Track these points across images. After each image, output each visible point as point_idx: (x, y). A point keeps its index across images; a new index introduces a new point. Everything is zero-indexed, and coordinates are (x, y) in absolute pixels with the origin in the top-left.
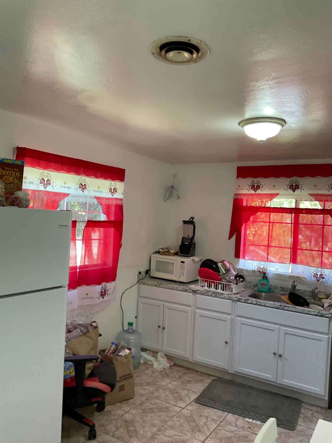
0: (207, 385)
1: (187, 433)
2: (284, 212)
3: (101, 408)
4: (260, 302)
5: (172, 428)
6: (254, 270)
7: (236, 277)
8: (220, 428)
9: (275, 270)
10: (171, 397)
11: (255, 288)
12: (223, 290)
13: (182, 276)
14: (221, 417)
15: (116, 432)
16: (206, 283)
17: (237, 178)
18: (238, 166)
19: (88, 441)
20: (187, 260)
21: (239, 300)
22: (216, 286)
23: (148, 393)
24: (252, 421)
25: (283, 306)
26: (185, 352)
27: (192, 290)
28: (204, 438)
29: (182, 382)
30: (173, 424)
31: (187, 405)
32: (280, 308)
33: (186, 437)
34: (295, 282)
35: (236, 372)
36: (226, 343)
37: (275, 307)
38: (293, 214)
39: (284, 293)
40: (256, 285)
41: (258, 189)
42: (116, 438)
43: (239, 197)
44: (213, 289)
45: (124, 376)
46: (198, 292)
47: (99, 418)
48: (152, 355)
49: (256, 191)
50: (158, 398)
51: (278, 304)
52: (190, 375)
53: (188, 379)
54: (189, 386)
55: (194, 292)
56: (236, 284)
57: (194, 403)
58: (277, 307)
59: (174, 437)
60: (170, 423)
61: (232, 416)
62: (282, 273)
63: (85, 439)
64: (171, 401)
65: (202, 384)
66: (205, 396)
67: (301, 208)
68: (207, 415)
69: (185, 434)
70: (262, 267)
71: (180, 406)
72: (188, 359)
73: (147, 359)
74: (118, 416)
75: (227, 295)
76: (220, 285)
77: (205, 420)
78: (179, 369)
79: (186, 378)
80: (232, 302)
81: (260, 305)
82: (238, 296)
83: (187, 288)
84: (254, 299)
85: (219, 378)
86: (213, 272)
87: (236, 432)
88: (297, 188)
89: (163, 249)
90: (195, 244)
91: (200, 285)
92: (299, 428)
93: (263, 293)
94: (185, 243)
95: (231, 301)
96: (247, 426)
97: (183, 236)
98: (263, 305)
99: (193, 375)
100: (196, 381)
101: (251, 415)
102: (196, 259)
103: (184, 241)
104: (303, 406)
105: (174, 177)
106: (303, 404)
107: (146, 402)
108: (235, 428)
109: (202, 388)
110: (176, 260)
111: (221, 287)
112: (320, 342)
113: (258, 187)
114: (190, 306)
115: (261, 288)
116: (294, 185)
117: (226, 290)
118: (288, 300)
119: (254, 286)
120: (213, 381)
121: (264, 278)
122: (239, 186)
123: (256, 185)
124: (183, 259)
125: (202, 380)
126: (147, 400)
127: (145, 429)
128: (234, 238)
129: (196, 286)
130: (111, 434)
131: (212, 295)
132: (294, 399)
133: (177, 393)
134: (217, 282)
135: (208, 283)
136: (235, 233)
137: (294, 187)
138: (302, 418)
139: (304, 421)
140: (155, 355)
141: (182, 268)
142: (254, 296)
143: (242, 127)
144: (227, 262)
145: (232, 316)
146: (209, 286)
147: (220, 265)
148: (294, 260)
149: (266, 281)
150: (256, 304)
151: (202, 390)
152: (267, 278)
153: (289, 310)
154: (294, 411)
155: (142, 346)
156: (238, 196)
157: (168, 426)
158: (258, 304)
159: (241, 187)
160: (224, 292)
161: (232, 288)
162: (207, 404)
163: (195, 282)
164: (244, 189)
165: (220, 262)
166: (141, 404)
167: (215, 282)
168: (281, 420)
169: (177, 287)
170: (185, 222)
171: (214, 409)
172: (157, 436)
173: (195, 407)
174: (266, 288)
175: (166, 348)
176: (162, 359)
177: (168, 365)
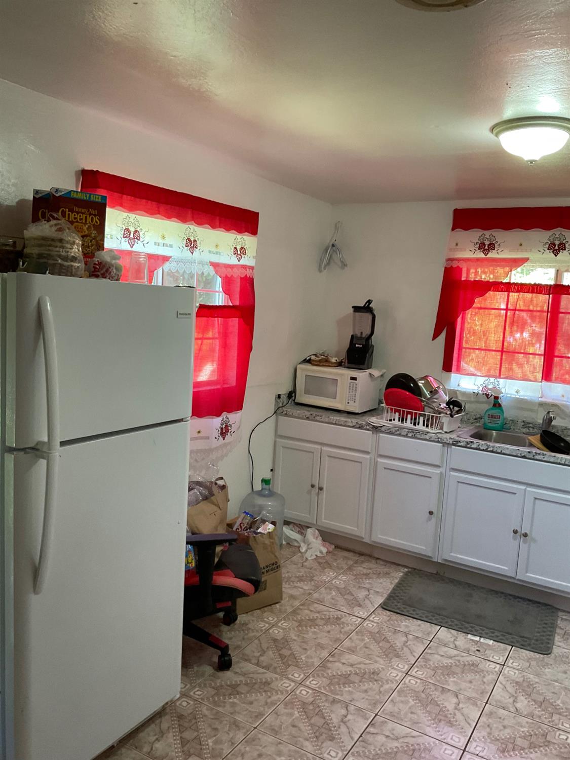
0: (397, 581)
1: (378, 659)
2: (535, 291)
3: (230, 619)
4: (493, 447)
5: (352, 650)
6: (476, 392)
7: (448, 403)
8: (429, 651)
9: (514, 392)
10: (341, 601)
11: (477, 422)
12: (427, 426)
13: (351, 403)
14: (429, 634)
15: (262, 658)
16: (397, 414)
17: (453, 229)
18: (455, 208)
19: (218, 671)
20: (361, 374)
21: (456, 443)
22: (415, 419)
23: (303, 594)
24: (480, 640)
25: (535, 454)
26: (358, 528)
27: (371, 426)
28: (406, 667)
29: (356, 575)
30: (353, 645)
31: (370, 613)
32: (527, 456)
33: (377, 665)
34: (550, 413)
35: (446, 560)
36: (431, 513)
37: (519, 455)
38: (551, 296)
39: (528, 431)
40: (479, 418)
41: (491, 251)
42: (263, 668)
43: (455, 264)
44: (408, 424)
45: (267, 567)
46: (383, 429)
47: (229, 635)
48: (299, 532)
49: (487, 254)
50: (320, 601)
51: (524, 450)
52: (367, 564)
53: (365, 571)
54: (367, 583)
55: (376, 429)
56: (452, 416)
57: (380, 611)
58: (523, 455)
59: (359, 666)
60: (347, 643)
61: (447, 631)
62: (525, 398)
63: (214, 668)
64: (343, 608)
65: (388, 580)
66: (397, 598)
67: (567, 285)
68: (406, 630)
69: (376, 662)
70: (490, 387)
71: (358, 615)
72: (363, 538)
73: (289, 537)
74: (259, 631)
75: (434, 435)
76: (422, 419)
77: (404, 639)
78: (346, 554)
79: (360, 569)
80: (443, 446)
81: (492, 451)
82: (454, 436)
83: (364, 423)
84: (482, 442)
85: (415, 569)
86: (411, 395)
87: (457, 658)
88: (562, 249)
89: (315, 355)
90: (373, 346)
91: (387, 417)
92: (556, 650)
93: (494, 431)
94: (357, 346)
95: (441, 445)
96: (474, 648)
97: (352, 334)
98: (499, 451)
99: (372, 565)
100: (379, 575)
101: (476, 631)
102: (376, 373)
103: (354, 342)
104: (558, 617)
105: (336, 228)
106: (560, 614)
107: (301, 609)
108: (456, 652)
109: (390, 586)
110: (342, 375)
111: (424, 421)
113: (492, 247)
114: (367, 453)
115: (489, 423)
116: (557, 243)
117: (432, 425)
118: (540, 442)
119: (476, 419)
120: (406, 574)
121: (495, 405)
122: (457, 244)
123: (487, 243)
124: (354, 373)
125: (387, 573)
126: (302, 605)
127: (308, 653)
128: (443, 336)
129: (377, 419)
130: (254, 661)
131: (407, 434)
132: (546, 605)
133: (350, 593)
134: (416, 413)
135: (399, 415)
136: (444, 328)
137: (557, 248)
138: (562, 636)
139: (564, 640)
140: (303, 531)
141: (353, 389)
142: (478, 436)
143: (497, 135)
144: (434, 379)
145: (442, 470)
146: (402, 420)
147: (421, 383)
148: (547, 375)
149: (500, 411)
150: (486, 450)
151: (390, 590)
152: (500, 405)
153: (543, 459)
154: (546, 624)
155: (285, 517)
156: (454, 262)
157: (345, 649)
158: (489, 449)
159: (458, 247)
160: (429, 430)
161: (443, 423)
162: (403, 611)
163: (371, 412)
164: (465, 250)
165: (422, 379)
166: (295, 612)
167: (413, 412)
168: (526, 638)
169: (346, 421)
170: (357, 309)
171: (415, 620)
172: (329, 665)
173: (383, 617)
174: (498, 422)
175: (324, 521)
176: (314, 540)
177: (324, 550)
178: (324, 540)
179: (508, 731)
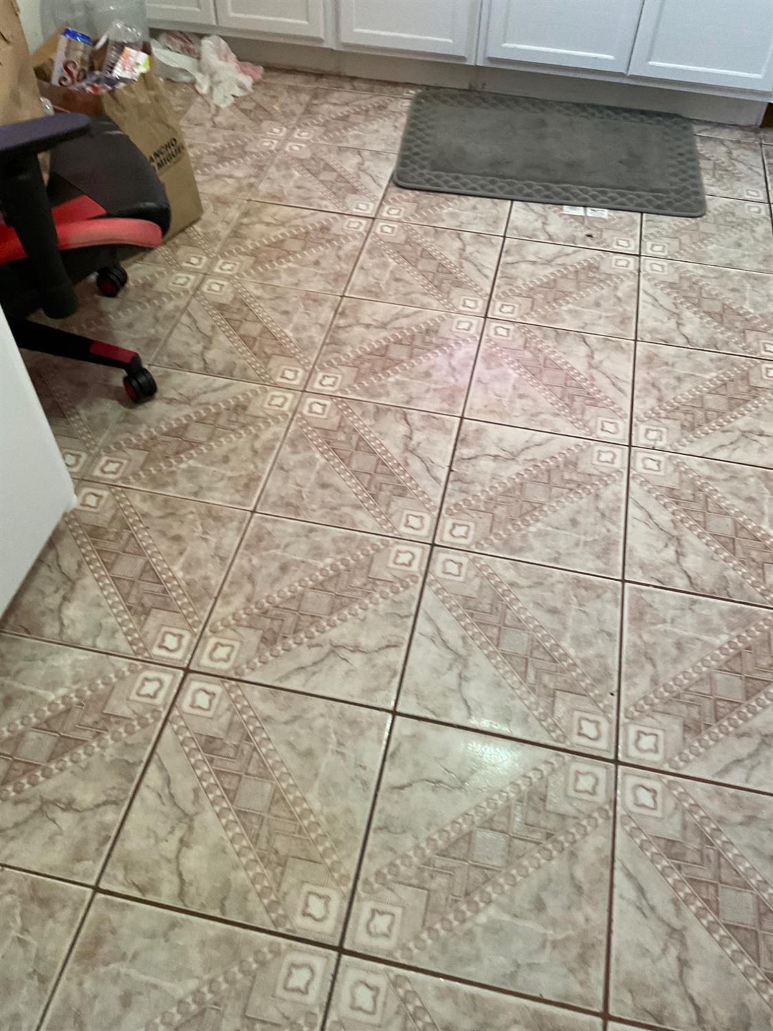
0: (404, 120)
1: (426, 300)
3: (113, 284)
5: (374, 293)
8: (509, 259)
10: (318, 190)
14: (496, 222)
15: (210, 355)
19: (131, 407)
23: (240, 189)
24: (585, 212)
28: (480, 302)
29: (325, 125)
30: (372, 279)
31: (378, 203)
33: (429, 314)
42: (220, 375)
45: (156, 155)
47: (124, 318)
48: (182, 48)
50: (276, 199)
52: (336, 94)
53: (342, 111)
54: (351, 137)
57: (395, 193)
59: (397, 324)
60: (358, 279)
61: (525, 209)
63: (121, 402)
64: (324, 203)
65: (388, 122)
66: (416, 158)
68: (452, 223)
69: (424, 307)
71: (360, 213)
72: (320, 40)
73: (167, 66)
74: (182, 294)
77: (457, 244)
78: (291, 80)
79: (328, 109)
85: (428, 87)
87: (560, 261)
96: (581, 234)
99: (347, 96)
100: (367, 114)
101: (576, 196)
104: (695, 135)
107: (247, 225)
108: (550, 250)
109: (395, 134)
120: (417, 101)
125: (382, 107)
126: (246, 214)
127: (295, 319)
133: (328, 167)
138: (711, 172)
139: (719, 180)
140: (191, 46)
151: (399, 141)
155: (150, 21)
157: (359, 292)
166: (237, 234)
168: (660, 191)
171: (462, 198)
172: (343, 335)
173: (403, 205)
175: (232, 14)
176: (222, 63)
177: (247, 81)
178: (239, 59)
179: (687, 386)
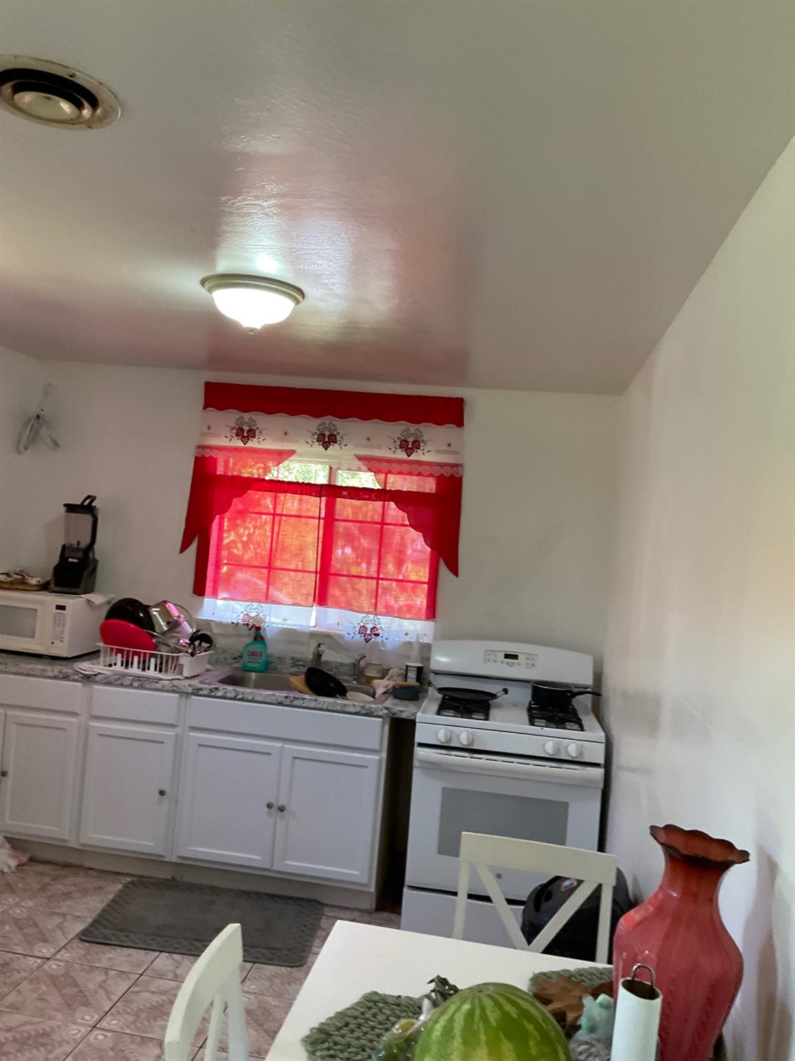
0: (111, 897)
2: (304, 492)
4: (243, 694)
5: (16, 1007)
6: (235, 621)
7: (193, 638)
8: (136, 989)
9: (280, 621)
10: (16, 937)
11: (236, 662)
12: (161, 671)
13: (57, 643)
14: (140, 966)
16: (119, 655)
17: (205, 408)
18: (207, 381)
20: (71, 601)
21: (197, 692)
22: (144, 662)
25: (292, 699)
26: (58, 827)
27: (82, 676)
28: (97, 1017)
29: (49, 897)
31: (57, 949)
32: (284, 703)
34: (322, 646)
35: (183, 858)
36: (162, 793)
37: (274, 702)
38: (324, 499)
39: (298, 670)
40: (239, 657)
41: (251, 439)
43: (207, 453)
44: (135, 670)
46: (98, 678)
49: (247, 442)
51: (280, 695)
52: (71, 879)
53: (65, 889)
54: (65, 906)
55: (88, 679)
56: (192, 655)
57: (76, 943)
58: (279, 701)
60: (10, 998)
61: (167, 957)
62: (295, 628)
64: (15, 947)
65: (99, 898)
66: (104, 922)
67: (340, 485)
68: (108, 965)
69: (50, 1018)
70: (253, 614)
71: (40, 955)
72: (66, 841)
75: (168, 682)
76: (153, 660)
77: (103, 977)
78: (41, 868)
79: (59, 887)
80: (181, 696)
81: (242, 700)
82: (195, 682)
83: (70, 671)
84: (230, 688)
85: (142, 877)
86: (138, 629)
87: (173, 992)
88: (333, 442)
89: (8, 574)
90: (95, 562)
91: (105, 662)
93: (253, 673)
94: (70, 560)
95: (177, 695)
97: (63, 543)
98: (250, 698)
99: (78, 880)
100: (85, 892)
102: (97, 598)
103: (66, 555)
104: (324, 915)
105: (46, 394)
106: (326, 910)
108: (174, 984)
109: (99, 906)
110: (42, 603)
111: (156, 665)
112: (362, 769)
113: (252, 434)
114: (74, 714)
115: (248, 662)
116: (327, 433)
117: (166, 671)
118: (304, 683)
119: (235, 659)
120: (126, 886)
121: (256, 638)
122: (209, 428)
123: (246, 428)
124: (62, 600)
125: (100, 888)
128: (193, 547)
129: (93, 664)
131: (131, 684)
132: (309, 900)
133: (36, 925)
134: (145, 654)
135: (123, 657)
136: (194, 538)
137: (326, 440)
141: (58, 622)
142: (232, 680)
143: (210, 290)
144: (174, 604)
145: (178, 731)
146: (127, 664)
147: (155, 612)
148: (322, 598)
149: (262, 646)
150: (234, 699)
151: (99, 911)
152: (262, 638)
153: (303, 705)
154: (305, 926)
156: (206, 450)
157: (7, 1007)
158: (238, 697)
159: (211, 431)
160: (161, 676)
161: (182, 665)
162: (110, 940)
163: (92, 655)
164: (219, 436)
165: (155, 607)
167: (140, 652)
168: (276, 949)
169: (44, 670)
170: (71, 508)
171: (124, 949)
173: (78, 951)
174: (260, 660)
175: (9, 822)
